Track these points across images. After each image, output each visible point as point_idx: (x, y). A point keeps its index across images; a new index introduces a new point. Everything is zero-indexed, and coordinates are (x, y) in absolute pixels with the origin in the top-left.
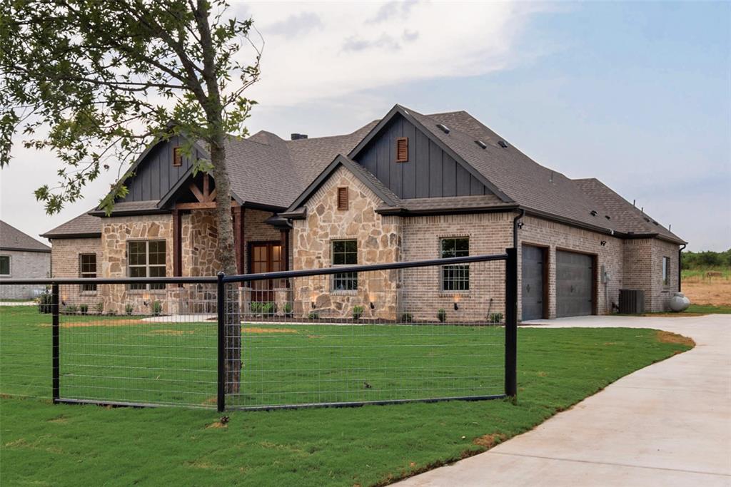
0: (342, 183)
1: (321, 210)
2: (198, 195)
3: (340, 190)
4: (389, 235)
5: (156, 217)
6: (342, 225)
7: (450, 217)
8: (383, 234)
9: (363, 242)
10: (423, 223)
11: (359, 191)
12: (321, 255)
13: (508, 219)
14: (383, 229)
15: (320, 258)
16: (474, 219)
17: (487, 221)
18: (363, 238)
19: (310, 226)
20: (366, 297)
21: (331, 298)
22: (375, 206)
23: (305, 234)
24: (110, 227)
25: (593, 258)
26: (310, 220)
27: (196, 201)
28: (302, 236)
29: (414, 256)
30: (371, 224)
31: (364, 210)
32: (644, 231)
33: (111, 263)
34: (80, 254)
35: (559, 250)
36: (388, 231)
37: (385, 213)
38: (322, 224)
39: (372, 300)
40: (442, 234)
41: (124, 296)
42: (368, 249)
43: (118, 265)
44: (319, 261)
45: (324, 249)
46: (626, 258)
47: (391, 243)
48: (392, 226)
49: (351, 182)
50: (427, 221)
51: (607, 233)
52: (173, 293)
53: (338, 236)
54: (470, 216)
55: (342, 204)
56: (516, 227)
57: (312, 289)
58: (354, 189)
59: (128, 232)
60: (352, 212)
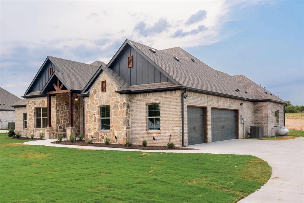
0: (103, 79)
1: (95, 92)
2: (56, 88)
3: (103, 82)
4: (123, 103)
5: (44, 97)
6: (103, 99)
7: (151, 94)
8: (120, 103)
9: (112, 107)
10: (139, 97)
11: (110, 82)
12: (95, 113)
13: (178, 94)
14: (120, 100)
15: (95, 114)
16: (162, 94)
17: (168, 95)
18: (112, 105)
19: (91, 100)
20: (114, 133)
21: (99, 133)
22: (116, 89)
23: (89, 103)
24: (29, 102)
25: (236, 112)
26: (91, 97)
27: (55, 90)
28: (88, 104)
29: (136, 113)
30: (115, 98)
31: (112, 91)
32: (264, 98)
33: (29, 117)
34: (24, 113)
35: (213, 109)
36: (122, 101)
37: (121, 93)
38: (96, 98)
39: (116, 135)
40: (148, 102)
41: (34, 130)
42: (114, 110)
43: (32, 118)
44: (95, 116)
45: (96, 110)
46: (255, 111)
47: (124, 107)
48: (124, 99)
49: (107, 78)
50: (141, 96)
51: (243, 99)
53: (102, 104)
54: (160, 93)
55: (103, 89)
56: (183, 97)
57: (92, 129)
58: (108, 82)
59: (35, 104)
60: (108, 93)
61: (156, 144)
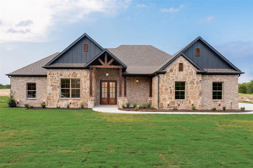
0: (180, 62)
1: (171, 71)
2: (102, 62)
3: (180, 64)
4: (199, 80)
5: (76, 70)
6: (180, 77)
7: (217, 76)
8: (197, 80)
9: (188, 83)
10: (207, 77)
11: (187, 65)
12: (172, 87)
14: (197, 78)
15: (171, 88)
16: (225, 77)
17: (230, 77)
18: (188, 81)
19: (166, 76)
20: (190, 102)
21: (175, 102)
23: (164, 79)
24: (52, 73)
26: (167, 74)
27: (101, 65)
28: (163, 80)
29: (204, 88)
30: (192, 76)
31: (189, 71)
33: (52, 87)
34: (27, 83)
36: (199, 79)
38: (172, 76)
39: (192, 103)
40: (214, 81)
42: (191, 85)
43: (56, 88)
44: (170, 89)
45: (172, 85)
47: (200, 83)
48: (200, 77)
49: (184, 62)
52: (91, 99)
53: (178, 80)
55: (181, 69)
57: (167, 99)
58: (185, 64)
59: (61, 75)
60: (184, 72)
61: (220, 108)
